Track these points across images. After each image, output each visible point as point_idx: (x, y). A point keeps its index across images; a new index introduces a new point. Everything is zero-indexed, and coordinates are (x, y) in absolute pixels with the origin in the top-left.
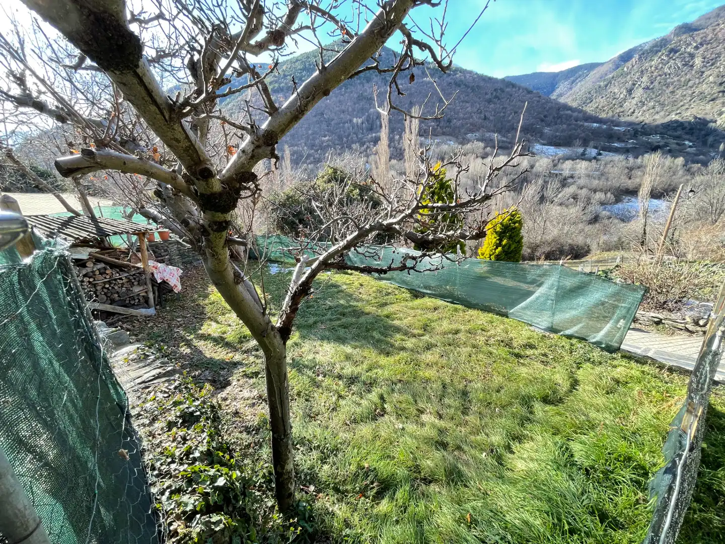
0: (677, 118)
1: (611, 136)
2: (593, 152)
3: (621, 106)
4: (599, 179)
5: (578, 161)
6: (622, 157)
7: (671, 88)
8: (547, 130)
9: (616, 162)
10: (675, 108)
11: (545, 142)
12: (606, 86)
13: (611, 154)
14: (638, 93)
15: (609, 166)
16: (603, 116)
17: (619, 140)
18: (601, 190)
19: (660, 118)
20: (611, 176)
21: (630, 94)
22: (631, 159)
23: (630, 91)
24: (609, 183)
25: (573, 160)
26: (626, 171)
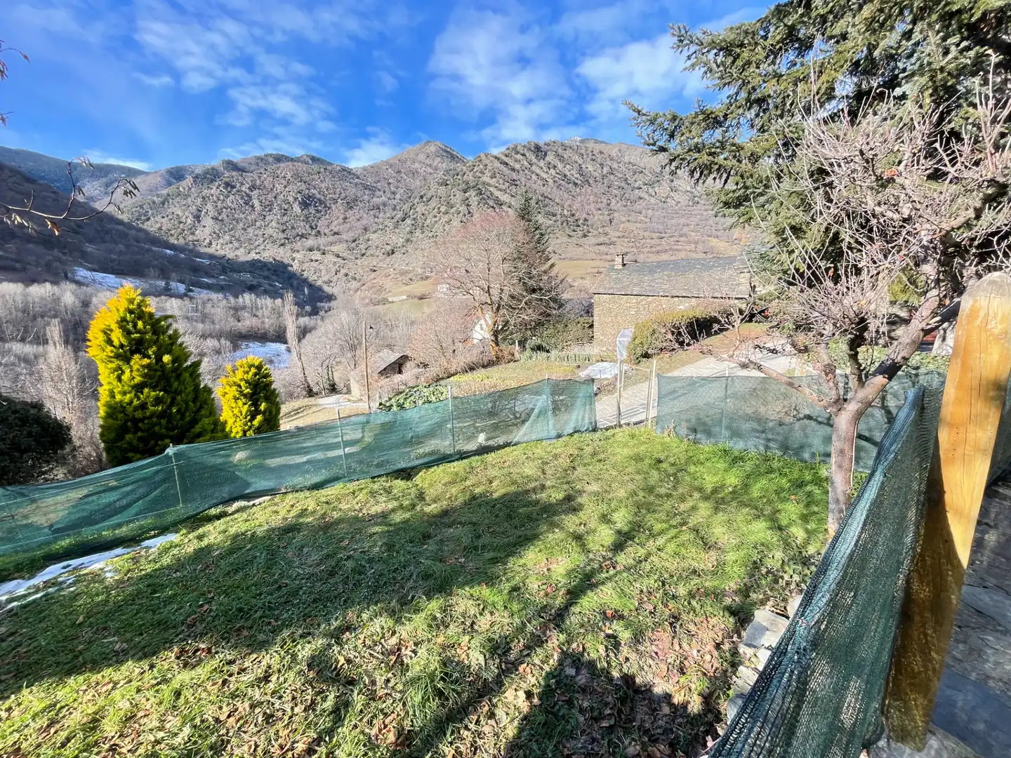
0: (257, 257)
1: (196, 270)
2: (182, 288)
3: (193, 234)
4: (203, 322)
5: (163, 297)
6: (220, 296)
7: (241, 225)
8: (90, 248)
9: (215, 301)
10: (252, 247)
11: (96, 267)
12: (163, 203)
13: (205, 291)
14: (208, 221)
15: (209, 305)
16: (173, 241)
17: (208, 275)
18: (211, 336)
19: (243, 255)
20: (217, 319)
21: (199, 221)
22: (232, 299)
23: (197, 217)
24: (217, 327)
25: (156, 296)
26: (232, 312)
